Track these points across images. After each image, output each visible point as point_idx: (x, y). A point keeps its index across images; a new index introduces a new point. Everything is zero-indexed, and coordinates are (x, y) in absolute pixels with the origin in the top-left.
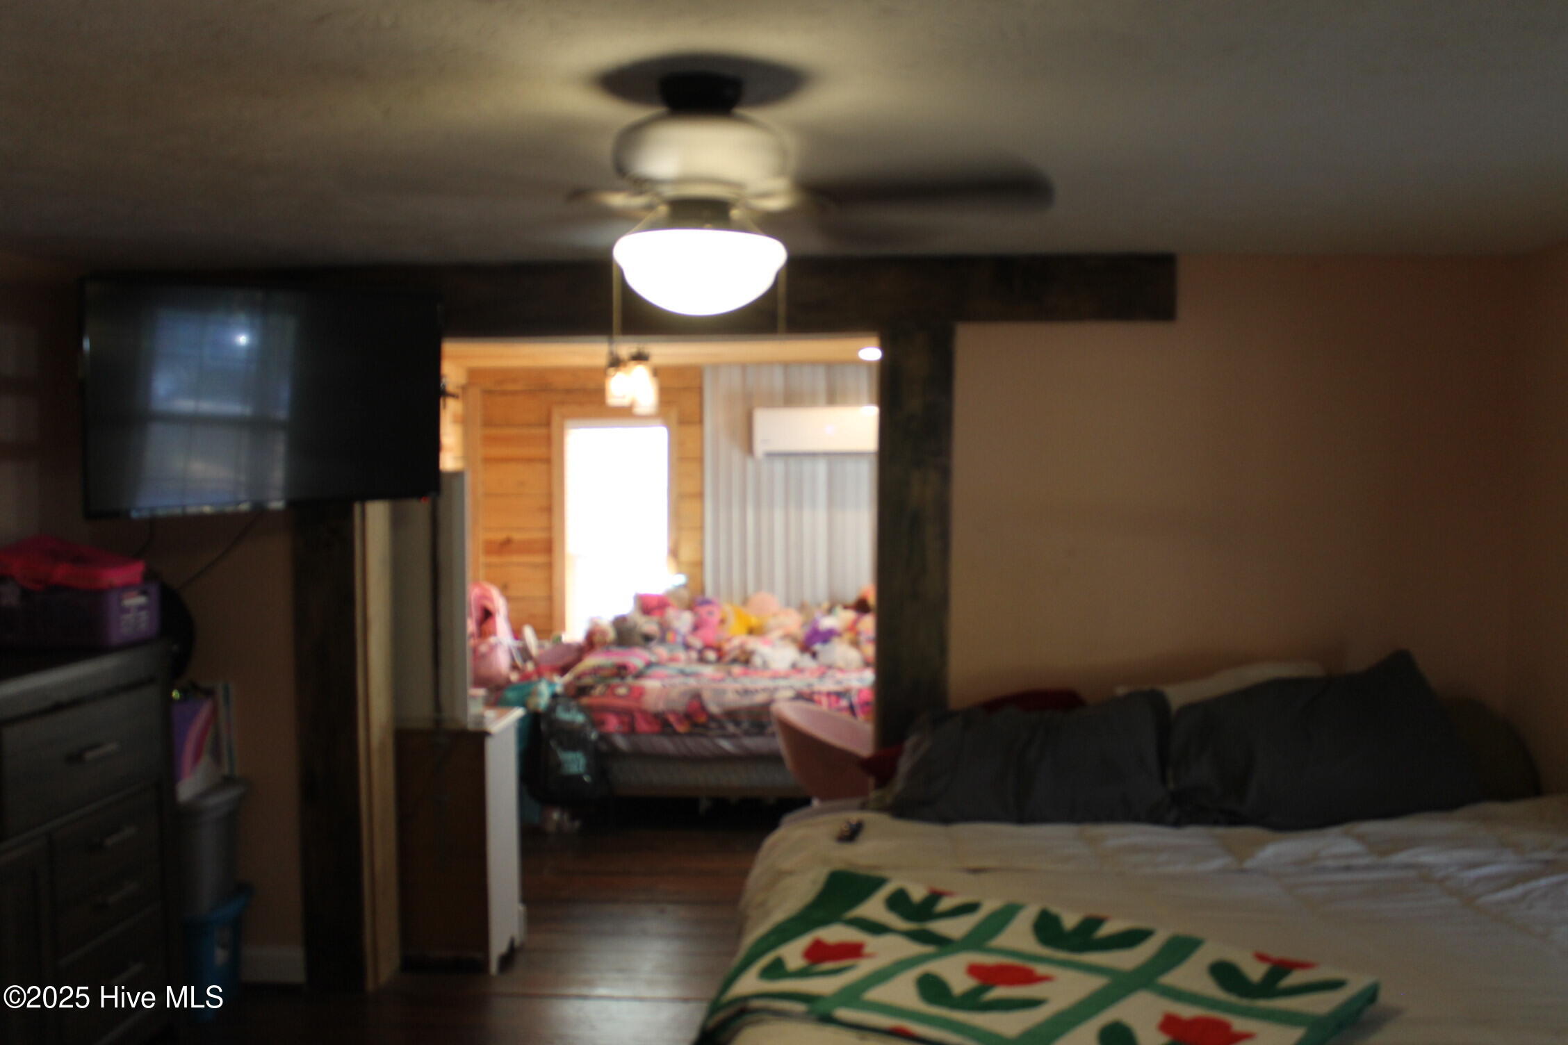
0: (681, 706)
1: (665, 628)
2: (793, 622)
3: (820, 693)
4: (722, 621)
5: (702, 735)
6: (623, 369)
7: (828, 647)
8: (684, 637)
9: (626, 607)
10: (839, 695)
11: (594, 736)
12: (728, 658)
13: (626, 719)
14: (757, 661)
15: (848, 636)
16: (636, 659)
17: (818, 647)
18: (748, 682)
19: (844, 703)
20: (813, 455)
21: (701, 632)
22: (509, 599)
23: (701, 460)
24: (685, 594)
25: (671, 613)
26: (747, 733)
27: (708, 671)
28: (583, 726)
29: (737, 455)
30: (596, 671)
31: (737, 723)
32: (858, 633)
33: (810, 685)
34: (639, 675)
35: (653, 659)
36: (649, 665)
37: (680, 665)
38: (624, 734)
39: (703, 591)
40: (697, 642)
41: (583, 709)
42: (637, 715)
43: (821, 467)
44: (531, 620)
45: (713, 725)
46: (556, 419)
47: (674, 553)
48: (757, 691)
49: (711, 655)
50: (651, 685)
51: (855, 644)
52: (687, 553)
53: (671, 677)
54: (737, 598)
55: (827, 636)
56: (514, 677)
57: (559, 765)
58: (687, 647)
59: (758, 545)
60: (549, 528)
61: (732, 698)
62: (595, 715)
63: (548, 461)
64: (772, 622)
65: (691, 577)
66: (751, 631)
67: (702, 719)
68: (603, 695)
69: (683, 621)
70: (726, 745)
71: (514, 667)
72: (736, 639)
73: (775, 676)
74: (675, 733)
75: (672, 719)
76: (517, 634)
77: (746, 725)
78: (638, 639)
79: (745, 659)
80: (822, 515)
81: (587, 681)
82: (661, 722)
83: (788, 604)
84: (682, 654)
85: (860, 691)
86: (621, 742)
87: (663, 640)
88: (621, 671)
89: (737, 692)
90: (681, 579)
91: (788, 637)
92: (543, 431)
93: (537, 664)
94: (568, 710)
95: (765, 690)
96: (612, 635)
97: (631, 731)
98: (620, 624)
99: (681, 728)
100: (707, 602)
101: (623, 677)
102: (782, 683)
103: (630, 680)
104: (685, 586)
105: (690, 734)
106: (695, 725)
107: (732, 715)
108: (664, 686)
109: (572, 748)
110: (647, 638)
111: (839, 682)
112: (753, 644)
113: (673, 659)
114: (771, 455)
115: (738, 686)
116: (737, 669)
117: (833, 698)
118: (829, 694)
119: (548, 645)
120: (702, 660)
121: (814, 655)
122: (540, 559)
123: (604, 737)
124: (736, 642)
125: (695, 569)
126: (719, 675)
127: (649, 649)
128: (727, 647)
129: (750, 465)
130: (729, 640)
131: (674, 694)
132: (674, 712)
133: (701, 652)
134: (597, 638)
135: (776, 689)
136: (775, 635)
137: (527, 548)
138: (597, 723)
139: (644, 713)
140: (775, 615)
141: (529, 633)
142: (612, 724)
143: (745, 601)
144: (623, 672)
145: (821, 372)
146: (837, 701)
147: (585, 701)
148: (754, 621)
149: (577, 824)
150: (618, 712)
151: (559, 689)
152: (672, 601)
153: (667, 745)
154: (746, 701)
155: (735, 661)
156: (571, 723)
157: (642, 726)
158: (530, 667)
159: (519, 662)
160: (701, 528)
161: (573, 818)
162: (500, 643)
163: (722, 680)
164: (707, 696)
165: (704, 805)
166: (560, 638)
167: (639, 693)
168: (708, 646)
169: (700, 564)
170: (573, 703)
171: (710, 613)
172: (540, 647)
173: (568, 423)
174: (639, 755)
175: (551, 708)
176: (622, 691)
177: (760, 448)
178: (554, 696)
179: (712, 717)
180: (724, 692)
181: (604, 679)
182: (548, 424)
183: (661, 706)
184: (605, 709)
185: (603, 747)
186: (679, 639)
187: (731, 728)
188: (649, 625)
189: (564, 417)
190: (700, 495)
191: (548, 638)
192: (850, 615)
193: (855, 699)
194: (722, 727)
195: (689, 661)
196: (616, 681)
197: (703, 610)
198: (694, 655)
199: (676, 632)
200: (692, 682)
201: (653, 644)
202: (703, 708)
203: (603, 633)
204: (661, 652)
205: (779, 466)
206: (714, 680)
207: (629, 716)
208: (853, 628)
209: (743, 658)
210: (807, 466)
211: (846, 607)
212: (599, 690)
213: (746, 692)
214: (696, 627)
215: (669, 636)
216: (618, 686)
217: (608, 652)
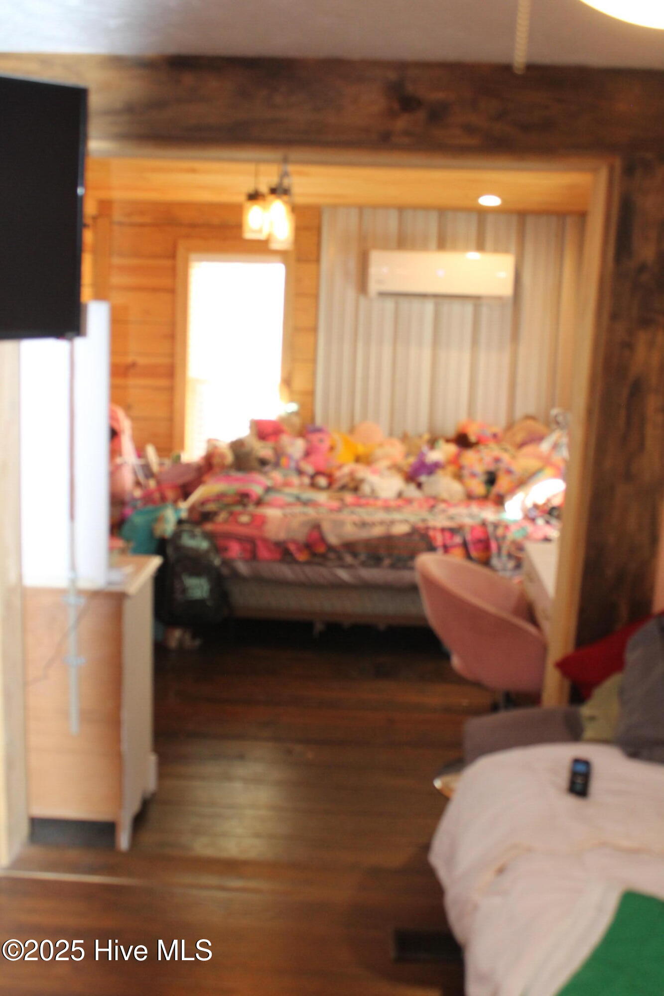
0: (301, 535)
1: (279, 453)
2: (396, 451)
3: (435, 529)
4: (332, 448)
5: (320, 564)
6: (261, 202)
7: (433, 478)
8: (297, 462)
9: (242, 431)
10: (453, 531)
11: (217, 562)
12: (337, 485)
13: (248, 547)
14: (366, 489)
15: (451, 469)
16: (256, 485)
17: (423, 478)
18: (363, 514)
19: (458, 540)
20: (424, 296)
21: (312, 458)
22: (133, 419)
23: (316, 297)
24: (297, 421)
25: (285, 439)
26: (364, 564)
27: (322, 497)
28: (207, 552)
29: (351, 293)
30: (220, 497)
31: (355, 555)
32: (461, 468)
33: (424, 520)
34: (259, 502)
35: (269, 483)
36: (268, 490)
37: (295, 491)
38: (246, 560)
39: (313, 419)
40: (309, 469)
41: (209, 536)
42: (259, 543)
43: (429, 307)
44: (154, 439)
45: (332, 555)
46: (181, 252)
47: (287, 382)
48: (373, 524)
49: (322, 481)
50: (272, 513)
51: (458, 476)
52: (299, 383)
53: (290, 505)
54: (345, 426)
55: (432, 469)
56: (138, 493)
57: (184, 590)
58: (300, 472)
59: (366, 378)
60: (172, 355)
61: (350, 532)
62: (217, 541)
63: (172, 291)
64: (379, 452)
65: (302, 406)
66: (358, 459)
67: (321, 549)
68: (226, 521)
69: (296, 447)
70: (343, 575)
71: (138, 484)
72: (346, 469)
73: (387, 508)
74: (295, 561)
75: (292, 548)
76: (140, 452)
77: (363, 557)
78: (255, 464)
79: (354, 486)
80: (427, 353)
81: (211, 507)
82: (283, 551)
83: (391, 434)
84: (295, 480)
85: (473, 528)
86: (243, 568)
87: (277, 465)
88: (243, 498)
89: (355, 524)
90: (293, 407)
91: (396, 468)
92: (167, 263)
93: (159, 483)
94: (193, 536)
95: (382, 523)
96: (229, 458)
97: (253, 556)
98: (237, 446)
99: (302, 557)
100: (319, 430)
101: (245, 505)
102: (397, 516)
103: (251, 508)
104: (296, 414)
105: (308, 563)
106: (314, 555)
107: (350, 547)
108: (285, 516)
109: (196, 573)
110: (263, 462)
111: (451, 518)
112: (362, 472)
113: (287, 484)
114: (383, 295)
115: (355, 518)
116: (349, 497)
117: (447, 535)
118: (443, 530)
119: (168, 462)
120: (314, 485)
121: (419, 486)
122: (163, 382)
123: (226, 563)
124: (346, 470)
125: (306, 398)
126: (335, 504)
127: (265, 474)
128: (338, 474)
129: (363, 301)
130: (340, 467)
131: (295, 523)
132: (295, 542)
133: (313, 477)
134: (216, 461)
135: (392, 522)
136: (383, 464)
137: (151, 372)
138: (218, 549)
139: (265, 541)
140: (381, 445)
141: (151, 452)
142: (235, 550)
143: (352, 430)
144: (245, 500)
145: (433, 217)
146: (452, 537)
147: (209, 527)
148: (361, 449)
149: (197, 642)
150: (240, 539)
151: (184, 515)
152: (286, 428)
153: (286, 571)
154: (364, 534)
155: (343, 488)
156: (195, 550)
157: (263, 553)
158: (152, 484)
159: (142, 478)
160: (314, 361)
161: (194, 637)
162: (125, 463)
163: (339, 510)
164: (326, 527)
165: (319, 627)
166: (179, 457)
167: (259, 521)
168: (319, 473)
169: (311, 393)
170: (198, 531)
171: (321, 440)
172: (161, 464)
173: (193, 256)
174: (259, 580)
175: (177, 535)
176: (245, 519)
177: (374, 287)
178: (180, 522)
179: (331, 548)
180: (342, 523)
181: (228, 505)
182: (173, 256)
183: (282, 536)
184: (229, 536)
185: (225, 571)
186: (293, 465)
187: (349, 559)
188: (264, 450)
189: (189, 250)
190: (315, 330)
191: (168, 456)
192: (452, 449)
193: (469, 537)
194: (340, 558)
195: (302, 485)
196: (238, 509)
197: (315, 438)
198: (306, 480)
199: (289, 457)
200: (311, 512)
201: (267, 468)
202: (322, 539)
203: (222, 456)
204: (277, 476)
205: (389, 304)
206: (332, 510)
207: (251, 545)
208: (455, 461)
209: (352, 485)
210: (416, 304)
211: (448, 441)
212: (222, 516)
213: (364, 524)
214: (308, 454)
215: (283, 461)
216: (240, 513)
217: (228, 478)
